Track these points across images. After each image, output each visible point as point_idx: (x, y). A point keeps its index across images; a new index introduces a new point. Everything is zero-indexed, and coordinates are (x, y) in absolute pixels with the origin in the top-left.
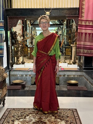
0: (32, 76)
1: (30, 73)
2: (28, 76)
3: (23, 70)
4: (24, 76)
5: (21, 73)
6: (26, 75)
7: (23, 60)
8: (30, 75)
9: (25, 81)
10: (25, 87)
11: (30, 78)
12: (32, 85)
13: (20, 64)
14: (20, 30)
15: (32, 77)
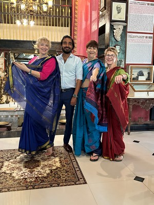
0: (19, 116)
1: (16, 113)
2: (14, 117)
3: (8, 110)
4: (10, 117)
5: (5, 114)
6: (12, 116)
7: (7, 99)
8: (16, 116)
9: (10, 122)
10: (11, 129)
11: (17, 119)
12: (19, 126)
13: (4, 103)
14: (2, 64)
15: (19, 118)
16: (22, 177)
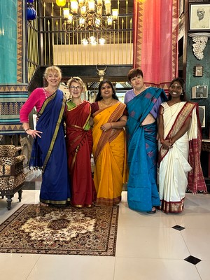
16: (39, 239)
